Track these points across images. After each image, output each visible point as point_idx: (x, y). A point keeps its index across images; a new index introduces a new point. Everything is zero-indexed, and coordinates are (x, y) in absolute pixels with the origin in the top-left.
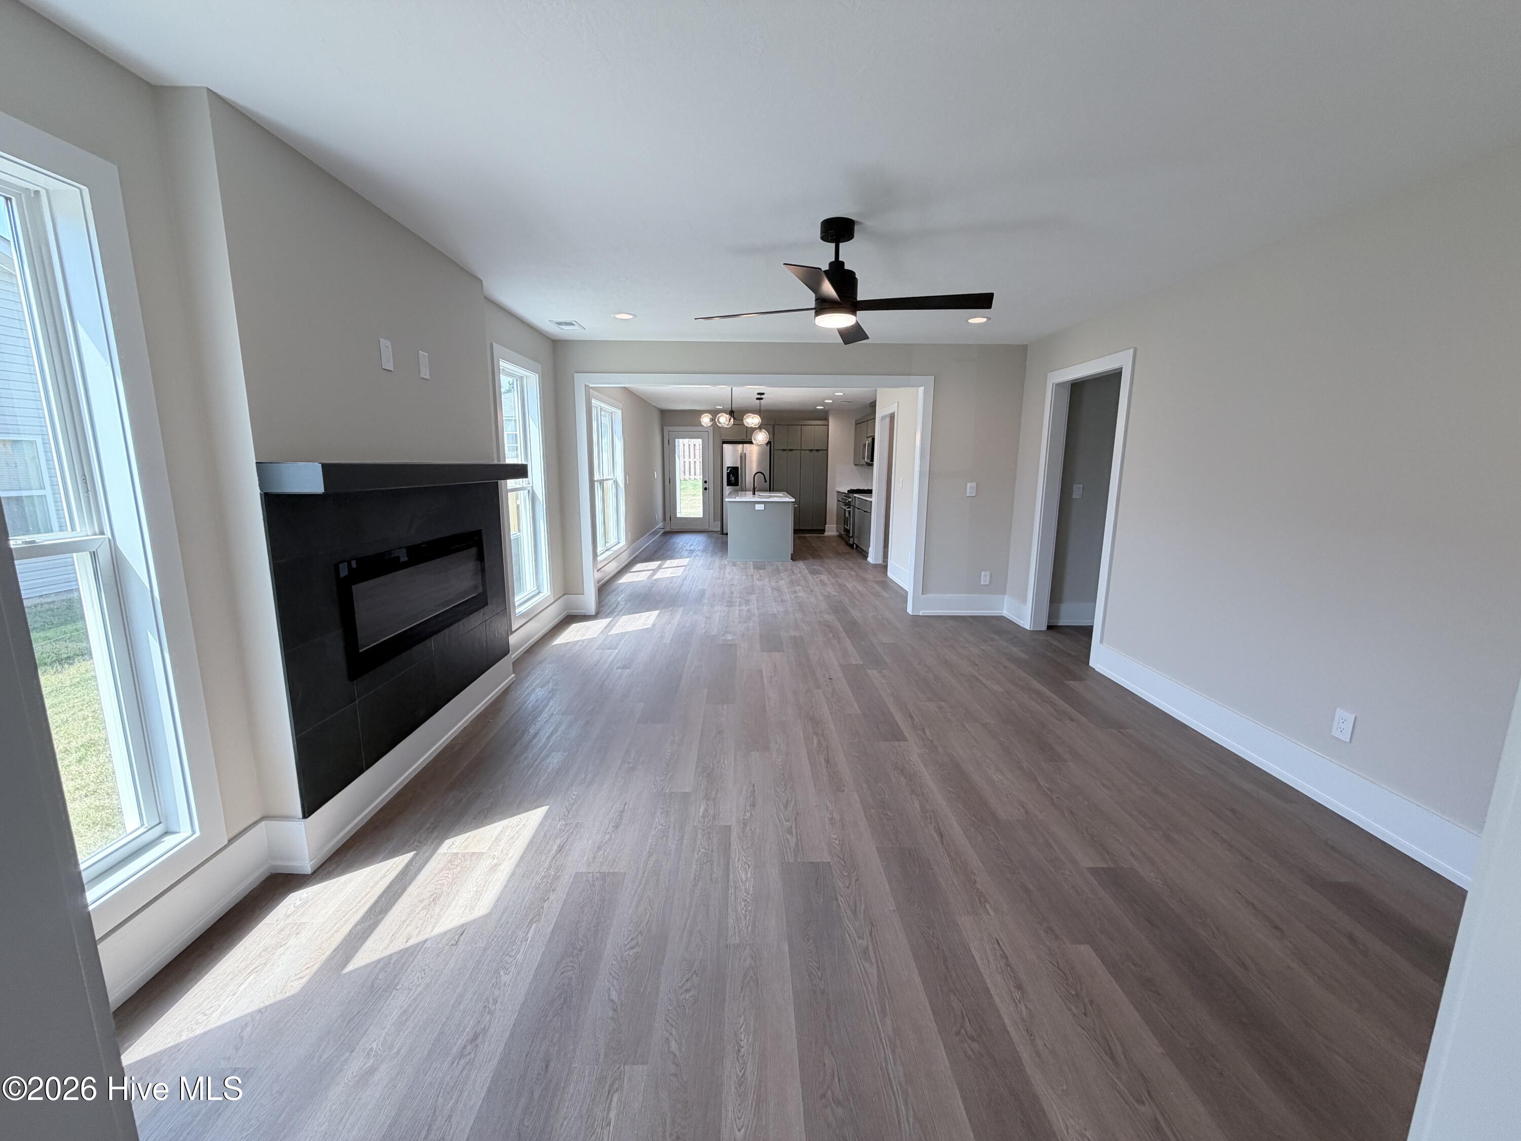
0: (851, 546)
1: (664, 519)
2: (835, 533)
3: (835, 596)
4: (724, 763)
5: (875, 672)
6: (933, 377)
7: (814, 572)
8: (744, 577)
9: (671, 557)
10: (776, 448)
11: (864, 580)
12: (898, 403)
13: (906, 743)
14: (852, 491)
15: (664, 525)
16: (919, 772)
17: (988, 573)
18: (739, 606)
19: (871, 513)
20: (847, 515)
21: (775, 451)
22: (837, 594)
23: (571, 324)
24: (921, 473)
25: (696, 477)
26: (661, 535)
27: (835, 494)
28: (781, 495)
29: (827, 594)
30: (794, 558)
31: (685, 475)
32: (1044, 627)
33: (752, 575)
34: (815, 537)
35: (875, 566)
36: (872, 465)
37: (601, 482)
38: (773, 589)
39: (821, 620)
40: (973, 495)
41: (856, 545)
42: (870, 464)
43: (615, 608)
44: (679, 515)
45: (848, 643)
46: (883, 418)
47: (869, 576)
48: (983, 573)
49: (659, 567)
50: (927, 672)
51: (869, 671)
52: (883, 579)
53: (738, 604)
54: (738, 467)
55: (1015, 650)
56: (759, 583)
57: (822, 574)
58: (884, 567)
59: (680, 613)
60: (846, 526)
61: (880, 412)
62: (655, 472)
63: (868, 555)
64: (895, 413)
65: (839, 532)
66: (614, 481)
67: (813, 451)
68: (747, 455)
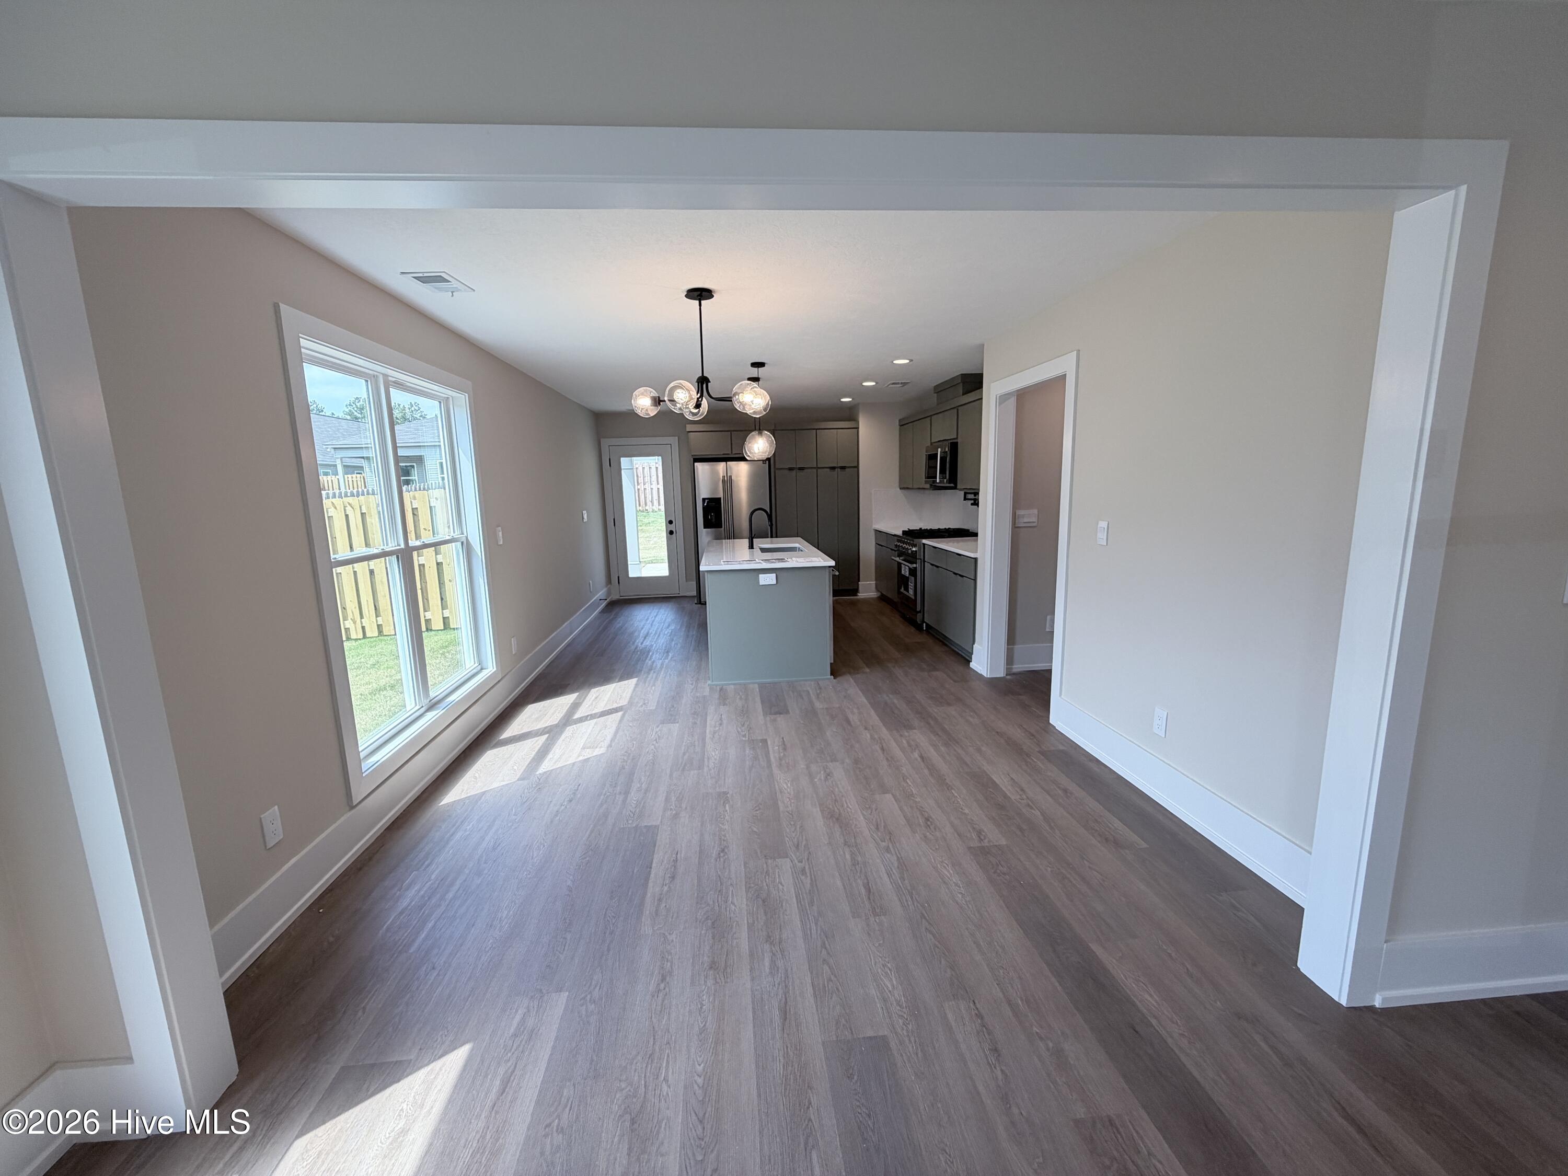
0: (922, 629)
1: (608, 582)
2: (873, 594)
10: (777, 467)
14: (910, 534)
15: (609, 593)
19: (975, 581)
20: (906, 572)
21: (777, 471)
25: (647, 508)
26: (603, 611)
27: (873, 533)
28: (798, 545)
31: (653, 505)
41: (927, 625)
44: (632, 574)
54: (720, 498)
60: (901, 591)
61: (994, 387)
62: (585, 512)
63: (971, 658)
64: (1065, 374)
65: (881, 593)
66: (462, 543)
67: (837, 469)
68: (732, 478)
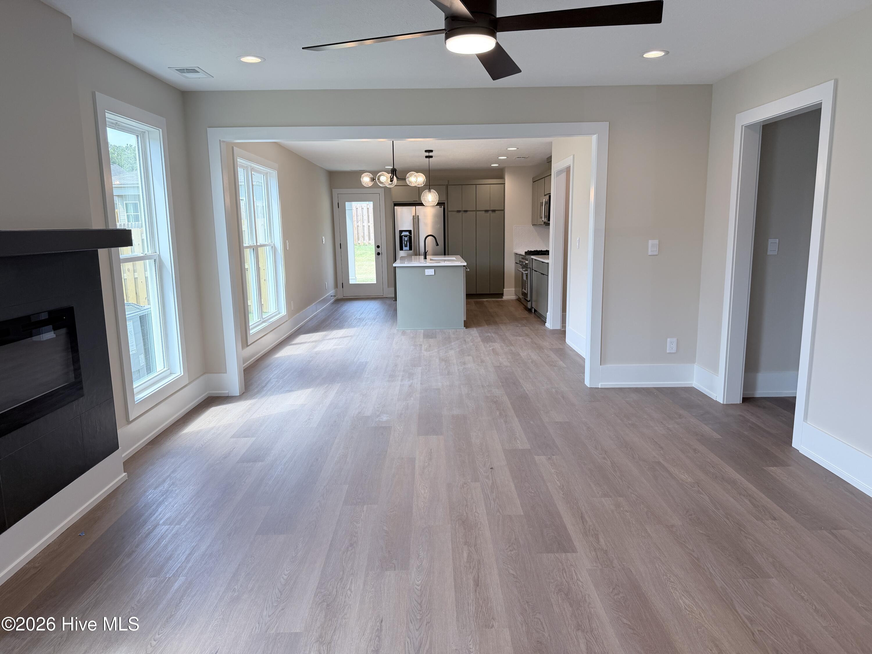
0: (530, 310)
1: (336, 286)
2: (513, 297)
3: (506, 367)
4: (350, 589)
5: (543, 458)
6: (608, 122)
7: (486, 340)
8: (412, 347)
9: (340, 326)
10: (449, 210)
11: (540, 348)
12: (574, 155)
13: (574, 554)
14: (529, 253)
15: (336, 292)
16: (589, 595)
17: (675, 340)
18: (402, 380)
19: (548, 276)
20: (525, 278)
21: (449, 213)
22: (509, 365)
23: (194, 71)
24: (596, 231)
25: (359, 242)
26: (332, 303)
27: (514, 254)
28: (454, 258)
29: (498, 365)
30: (467, 325)
31: (364, 240)
32: (738, 400)
33: (421, 345)
34: (493, 301)
35: (554, 332)
36: (548, 224)
37: (255, 249)
38: (442, 360)
39: (489, 395)
40: (656, 253)
41: (534, 310)
42: (547, 224)
43: (264, 387)
44: (351, 282)
45: (516, 424)
46: (559, 172)
47: (546, 344)
48: (668, 339)
49: (323, 340)
50: (604, 458)
51: (536, 457)
52: (561, 347)
53: (400, 378)
54: (411, 230)
55: (707, 429)
56: (427, 354)
57: (495, 342)
58: (562, 333)
59: (335, 391)
60: (523, 290)
61: (556, 166)
62: (323, 237)
63: (546, 320)
64: (570, 166)
65: (518, 296)
66: (272, 247)
67: (489, 212)
68: (419, 218)
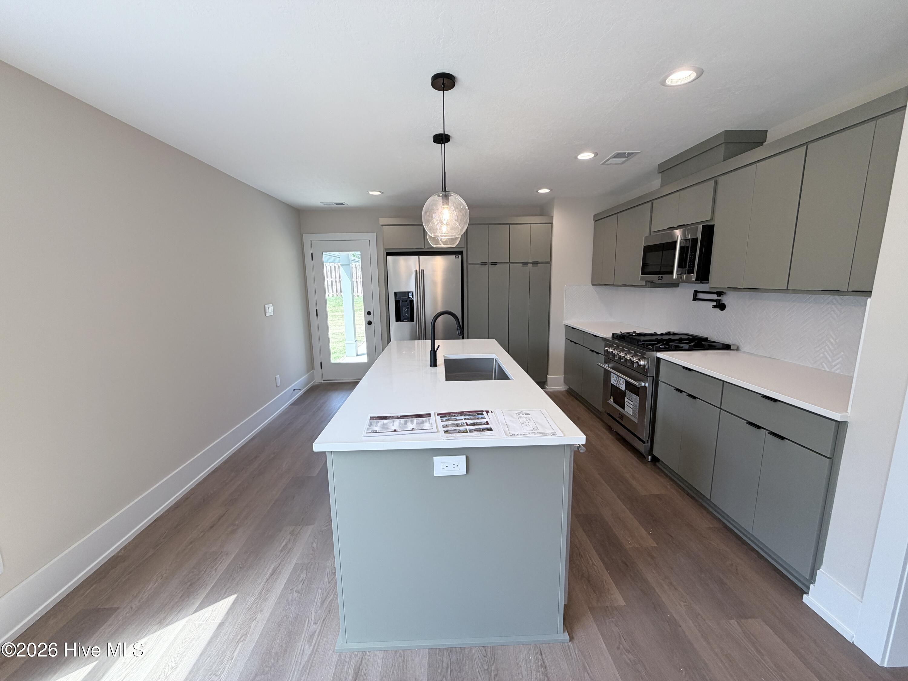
1: (313, 367)
2: (562, 387)
10: (470, 261)
15: (311, 378)
21: (469, 266)
27: (563, 331)
54: (412, 292)
62: (268, 306)
65: (569, 387)
67: (529, 265)
68: (424, 273)
